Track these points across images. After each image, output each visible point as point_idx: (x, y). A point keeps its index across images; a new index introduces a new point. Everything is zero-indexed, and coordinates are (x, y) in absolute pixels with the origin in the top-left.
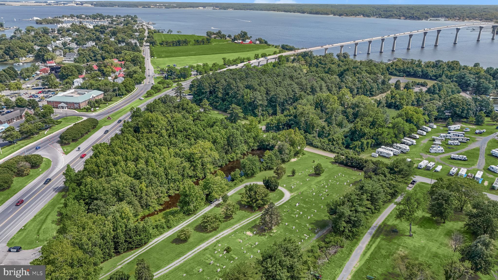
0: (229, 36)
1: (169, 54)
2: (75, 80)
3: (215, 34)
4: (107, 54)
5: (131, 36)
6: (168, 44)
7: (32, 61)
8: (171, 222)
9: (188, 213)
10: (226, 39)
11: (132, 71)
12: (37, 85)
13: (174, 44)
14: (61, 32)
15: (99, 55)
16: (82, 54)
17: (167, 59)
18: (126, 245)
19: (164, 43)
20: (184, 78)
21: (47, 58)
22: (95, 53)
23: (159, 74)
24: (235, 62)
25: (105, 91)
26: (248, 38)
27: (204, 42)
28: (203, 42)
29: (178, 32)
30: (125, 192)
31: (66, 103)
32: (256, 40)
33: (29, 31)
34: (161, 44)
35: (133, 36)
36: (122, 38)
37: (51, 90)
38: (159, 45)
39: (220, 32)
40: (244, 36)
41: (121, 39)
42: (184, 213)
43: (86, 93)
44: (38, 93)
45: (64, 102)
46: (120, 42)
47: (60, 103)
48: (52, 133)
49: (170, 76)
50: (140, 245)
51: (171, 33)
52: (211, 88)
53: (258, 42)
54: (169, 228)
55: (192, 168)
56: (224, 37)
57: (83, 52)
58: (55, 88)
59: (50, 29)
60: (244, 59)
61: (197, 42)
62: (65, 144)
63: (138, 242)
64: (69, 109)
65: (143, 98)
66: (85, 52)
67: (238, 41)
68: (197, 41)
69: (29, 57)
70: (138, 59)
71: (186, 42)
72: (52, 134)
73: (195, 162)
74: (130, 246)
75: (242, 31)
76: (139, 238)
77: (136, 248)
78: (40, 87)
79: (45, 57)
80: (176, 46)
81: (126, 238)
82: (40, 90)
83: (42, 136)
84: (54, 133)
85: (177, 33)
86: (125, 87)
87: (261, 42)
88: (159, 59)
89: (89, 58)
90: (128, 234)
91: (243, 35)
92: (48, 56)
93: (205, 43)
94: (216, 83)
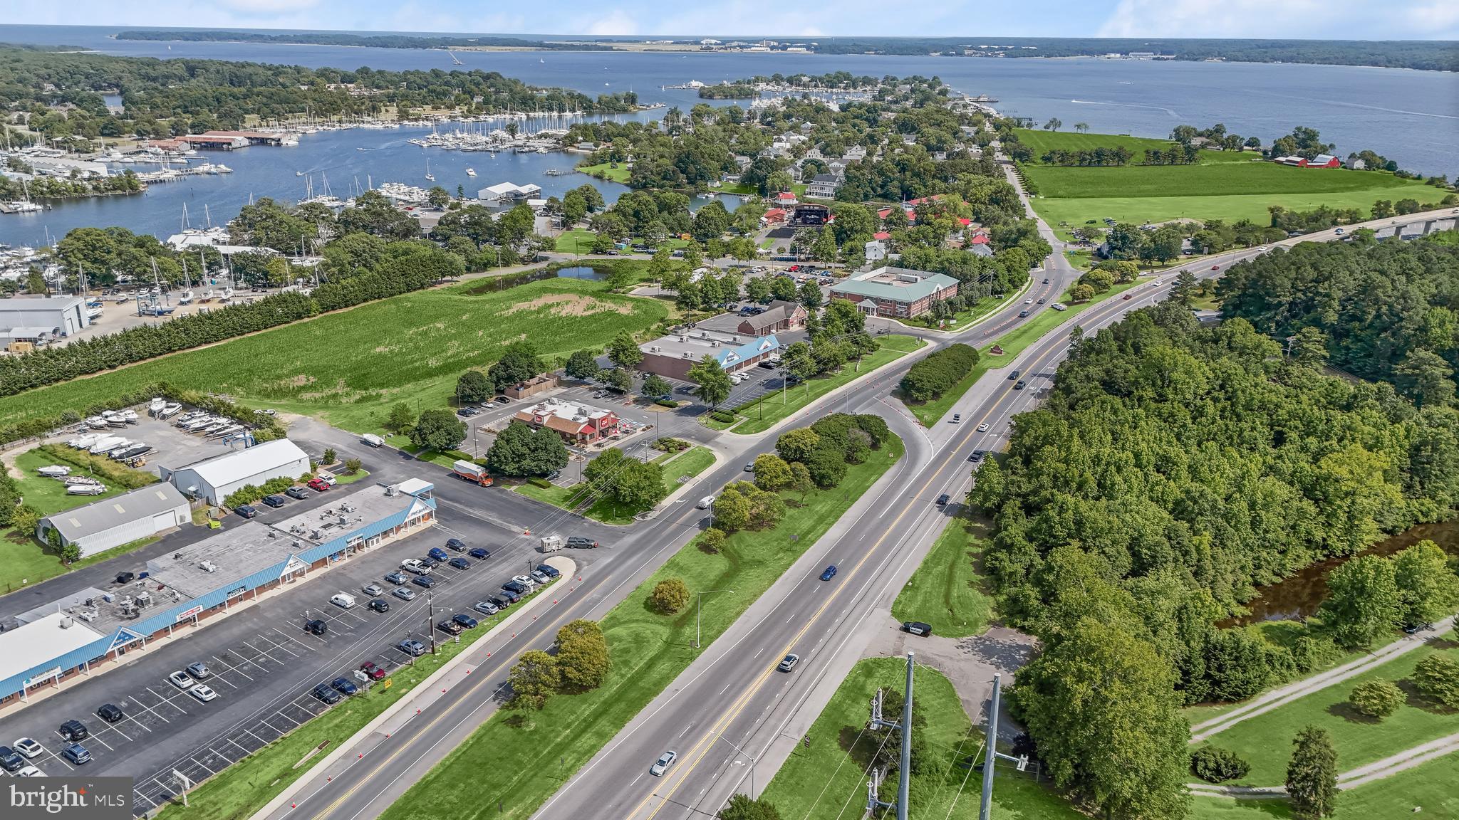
0: (1253, 143)
1: (1078, 190)
2: (868, 245)
3: (1201, 135)
4: (916, 180)
5: (955, 133)
6: (1065, 159)
7: (735, 191)
8: (1309, 654)
9: (1353, 644)
10: (1241, 149)
11: (1015, 230)
12: (781, 250)
13: (1084, 159)
14: (770, 119)
15: (896, 183)
16: (856, 177)
17: (1075, 202)
18: (1205, 687)
19: (1056, 158)
20: (1162, 260)
21: (773, 184)
22: (887, 177)
23: (1075, 243)
24: (1317, 220)
25: (964, 279)
26: (1324, 150)
27: (1174, 157)
28: (1172, 158)
29: (1078, 126)
30: (1158, 549)
31: (877, 300)
32: (1352, 156)
33: (699, 115)
34: (1047, 159)
35: (960, 134)
36: (939, 141)
37: (817, 264)
38: (1040, 161)
39: (1219, 130)
40: (1306, 142)
41: (933, 142)
42: (1337, 641)
43: (919, 278)
44: (790, 271)
45: (871, 298)
46: (931, 149)
47: (861, 298)
48: (871, 370)
49: (1120, 249)
50: (1237, 697)
51: (1058, 130)
52: (1300, 295)
53: (1359, 164)
54: (1304, 670)
55: (1322, 519)
56: (1232, 142)
57: (858, 174)
58: (828, 260)
59: (746, 111)
60: (1339, 214)
61: (1155, 156)
62: (916, 401)
63: (1237, 686)
64: (882, 315)
65: (1064, 307)
66: (863, 175)
67: (1290, 158)
68: (1155, 153)
69: (728, 180)
70: (1010, 197)
71: (1120, 156)
72: (870, 374)
73: (1331, 503)
74: (1218, 691)
75: (1299, 129)
76: (1241, 676)
77: (1229, 701)
78: (787, 255)
79: (769, 182)
80: (1089, 165)
81: (1209, 668)
82: (793, 264)
83: (851, 376)
84: (876, 371)
85: (1075, 130)
86: (1009, 271)
87: (1370, 164)
88: (1050, 201)
89: (869, 189)
90: (1217, 659)
91: (1304, 140)
92: (775, 179)
93: (1179, 162)
94: (1317, 281)
